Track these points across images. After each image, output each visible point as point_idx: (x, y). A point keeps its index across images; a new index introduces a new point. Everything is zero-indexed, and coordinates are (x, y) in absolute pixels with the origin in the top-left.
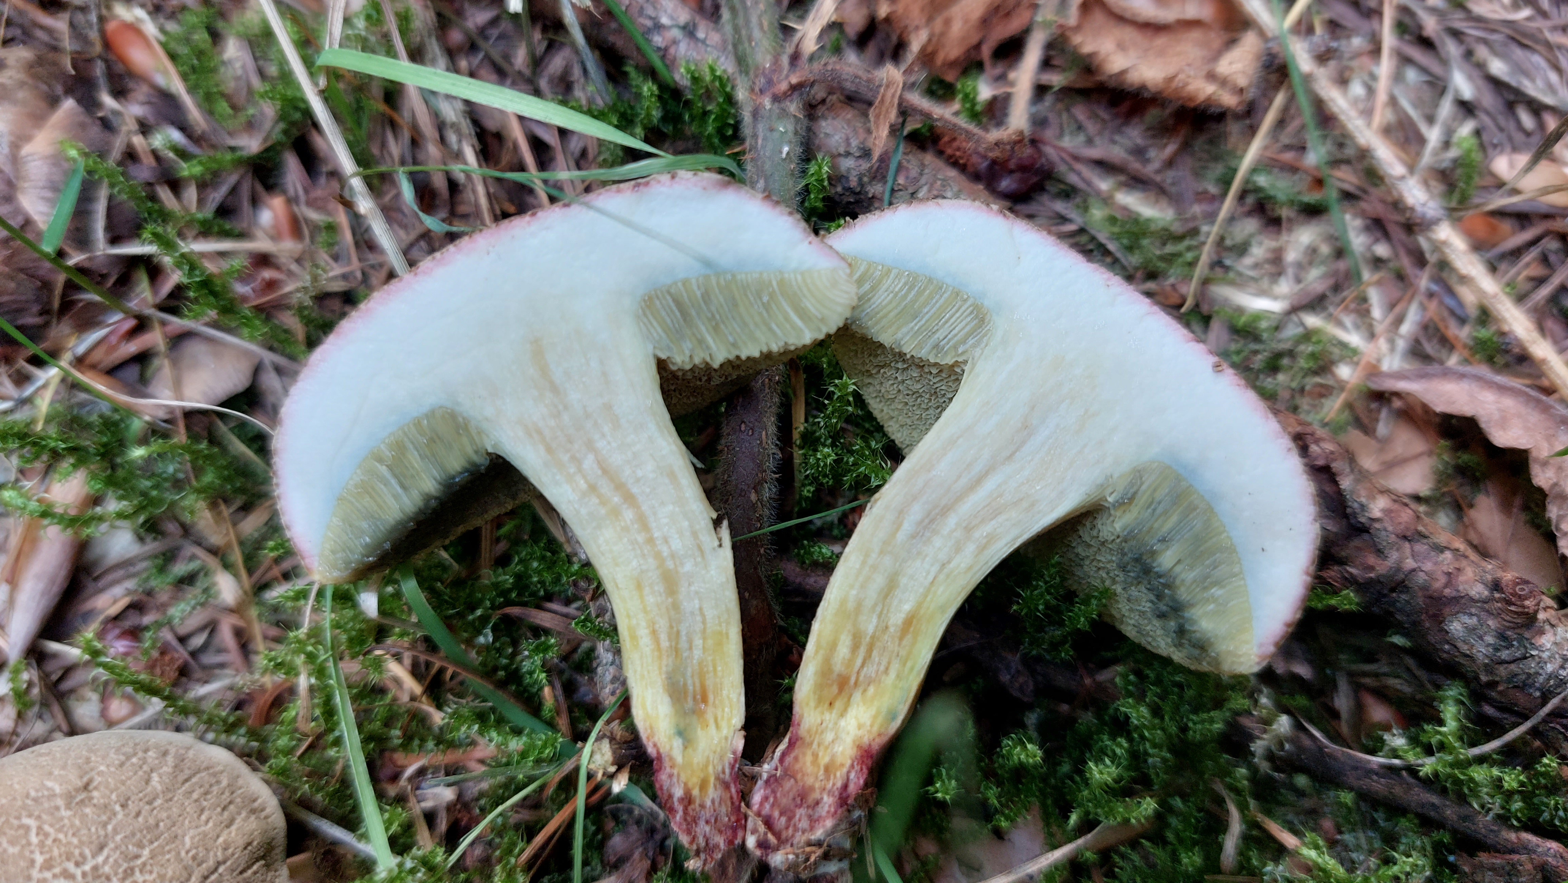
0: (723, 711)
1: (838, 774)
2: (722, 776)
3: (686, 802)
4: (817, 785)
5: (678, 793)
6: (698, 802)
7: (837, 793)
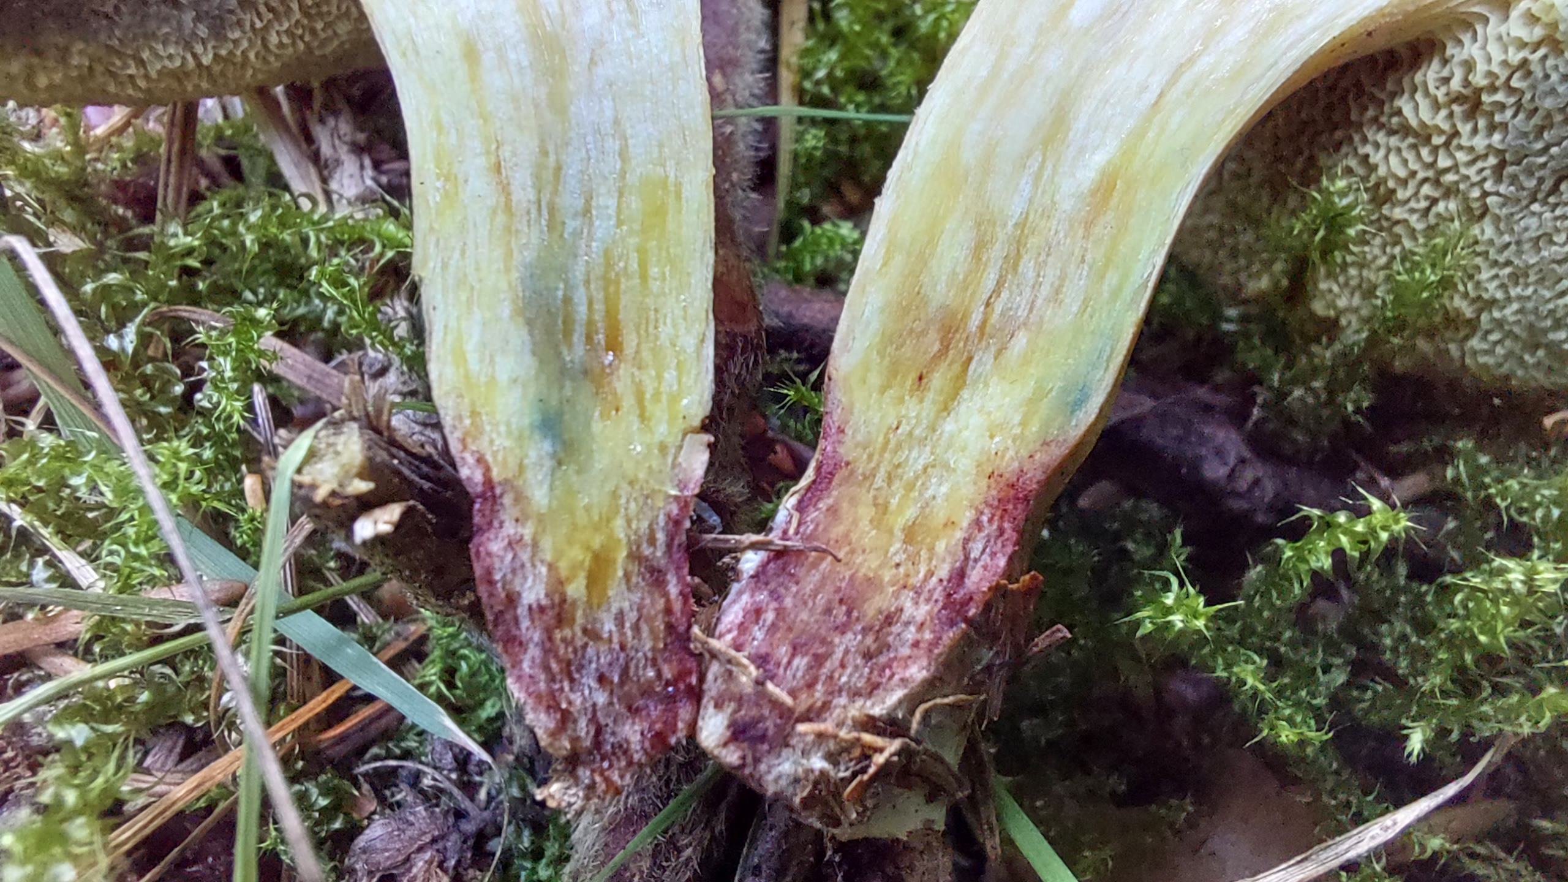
0: (659, 377)
1: (941, 546)
2: (647, 551)
3: (550, 616)
4: (887, 575)
5: (532, 592)
6: (580, 620)
7: (938, 594)
